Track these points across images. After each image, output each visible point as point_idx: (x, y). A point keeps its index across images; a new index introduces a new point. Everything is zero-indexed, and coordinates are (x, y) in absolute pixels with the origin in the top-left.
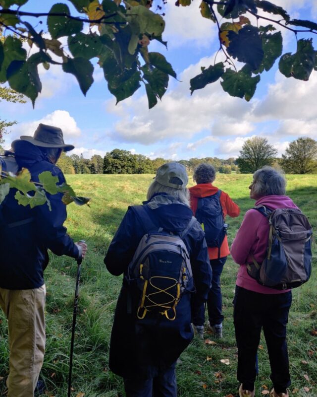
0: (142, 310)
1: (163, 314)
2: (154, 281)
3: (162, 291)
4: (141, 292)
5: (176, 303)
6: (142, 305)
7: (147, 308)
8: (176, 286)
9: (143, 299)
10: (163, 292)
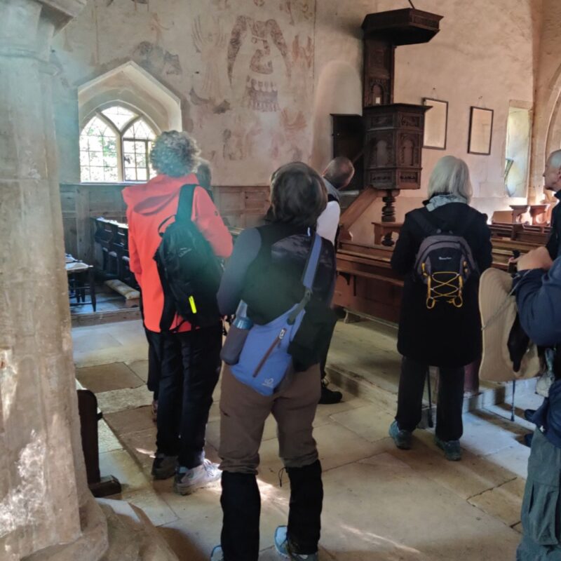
0: (431, 301)
1: (450, 302)
2: (436, 277)
3: (444, 284)
4: (427, 286)
5: (460, 292)
6: (429, 297)
7: (435, 299)
8: (458, 278)
9: (429, 292)
10: (446, 285)
